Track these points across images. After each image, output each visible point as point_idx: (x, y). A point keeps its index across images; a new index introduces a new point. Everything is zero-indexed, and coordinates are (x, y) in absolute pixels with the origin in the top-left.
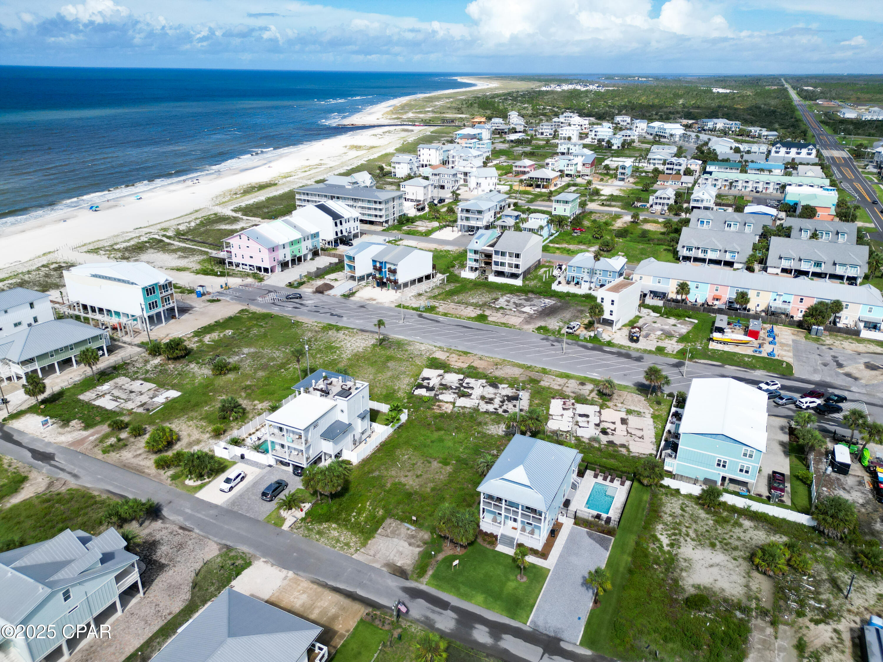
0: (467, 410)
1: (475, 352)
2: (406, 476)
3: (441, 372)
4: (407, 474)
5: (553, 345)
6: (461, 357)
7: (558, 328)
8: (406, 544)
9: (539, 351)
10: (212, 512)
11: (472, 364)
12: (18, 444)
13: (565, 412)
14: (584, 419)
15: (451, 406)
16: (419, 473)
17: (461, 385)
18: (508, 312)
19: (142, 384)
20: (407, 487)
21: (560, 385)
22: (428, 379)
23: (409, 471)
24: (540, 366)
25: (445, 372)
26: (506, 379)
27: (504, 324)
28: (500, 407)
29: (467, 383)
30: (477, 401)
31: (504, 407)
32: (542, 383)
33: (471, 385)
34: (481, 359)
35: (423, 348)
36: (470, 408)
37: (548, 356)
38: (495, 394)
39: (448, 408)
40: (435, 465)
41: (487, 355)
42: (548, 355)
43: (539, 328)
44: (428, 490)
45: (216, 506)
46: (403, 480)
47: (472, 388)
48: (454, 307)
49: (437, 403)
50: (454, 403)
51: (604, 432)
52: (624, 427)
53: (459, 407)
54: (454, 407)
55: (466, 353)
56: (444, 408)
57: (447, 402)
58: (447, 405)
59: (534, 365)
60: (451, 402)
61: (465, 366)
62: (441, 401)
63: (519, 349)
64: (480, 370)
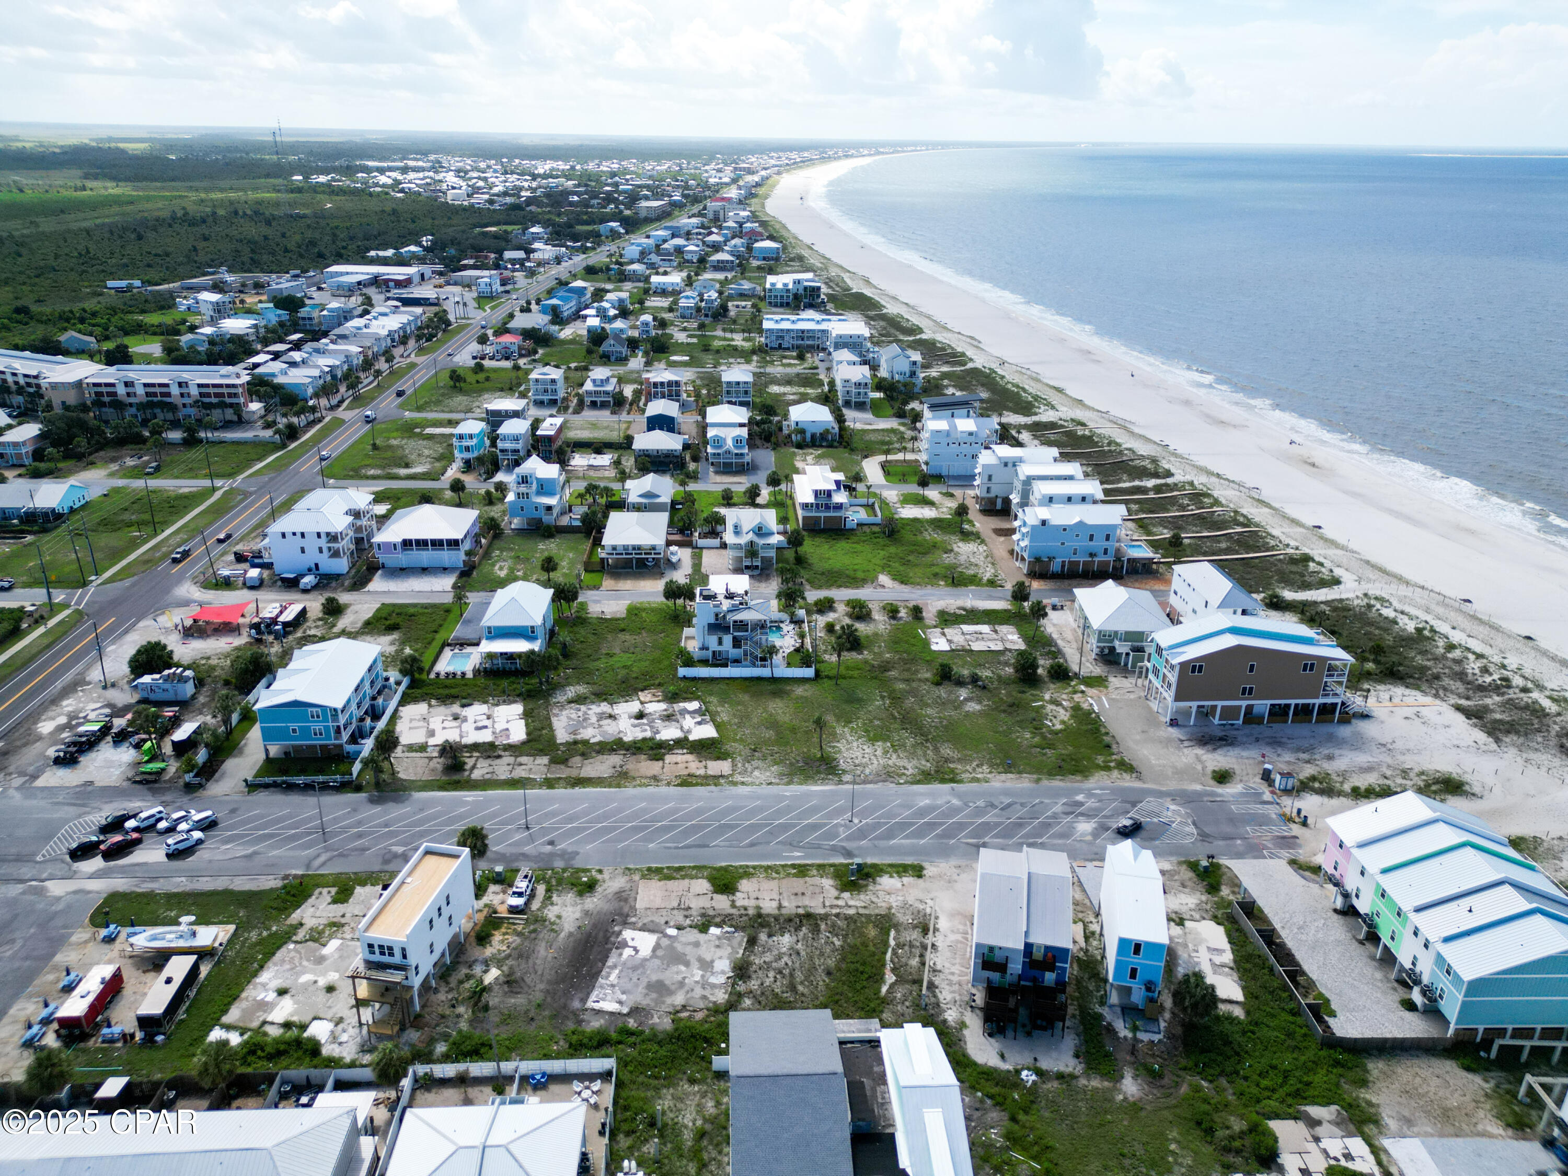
0: (621, 700)
1: (673, 790)
2: (634, 639)
3: (692, 737)
5: (551, 843)
7: (555, 898)
9: (570, 819)
11: (660, 763)
13: (505, 726)
14: (480, 724)
15: (642, 699)
17: (652, 727)
18: (679, 917)
21: (521, 764)
22: (699, 723)
24: (559, 792)
25: (686, 738)
26: (598, 752)
27: (669, 878)
28: (585, 713)
29: (645, 730)
30: (616, 712)
31: (580, 714)
33: (638, 729)
34: (655, 778)
35: (756, 773)
36: (619, 702)
37: (553, 814)
38: (600, 726)
39: (644, 696)
40: (616, 650)
41: (651, 789)
43: (591, 887)
47: (635, 726)
49: (660, 698)
50: (642, 703)
51: (456, 718)
52: (432, 726)
53: (632, 701)
54: (638, 699)
55: (685, 783)
56: (649, 695)
57: (650, 701)
58: (647, 699)
59: (570, 791)
60: (646, 703)
61: (669, 758)
62: (659, 701)
63: (606, 817)
64: (643, 757)
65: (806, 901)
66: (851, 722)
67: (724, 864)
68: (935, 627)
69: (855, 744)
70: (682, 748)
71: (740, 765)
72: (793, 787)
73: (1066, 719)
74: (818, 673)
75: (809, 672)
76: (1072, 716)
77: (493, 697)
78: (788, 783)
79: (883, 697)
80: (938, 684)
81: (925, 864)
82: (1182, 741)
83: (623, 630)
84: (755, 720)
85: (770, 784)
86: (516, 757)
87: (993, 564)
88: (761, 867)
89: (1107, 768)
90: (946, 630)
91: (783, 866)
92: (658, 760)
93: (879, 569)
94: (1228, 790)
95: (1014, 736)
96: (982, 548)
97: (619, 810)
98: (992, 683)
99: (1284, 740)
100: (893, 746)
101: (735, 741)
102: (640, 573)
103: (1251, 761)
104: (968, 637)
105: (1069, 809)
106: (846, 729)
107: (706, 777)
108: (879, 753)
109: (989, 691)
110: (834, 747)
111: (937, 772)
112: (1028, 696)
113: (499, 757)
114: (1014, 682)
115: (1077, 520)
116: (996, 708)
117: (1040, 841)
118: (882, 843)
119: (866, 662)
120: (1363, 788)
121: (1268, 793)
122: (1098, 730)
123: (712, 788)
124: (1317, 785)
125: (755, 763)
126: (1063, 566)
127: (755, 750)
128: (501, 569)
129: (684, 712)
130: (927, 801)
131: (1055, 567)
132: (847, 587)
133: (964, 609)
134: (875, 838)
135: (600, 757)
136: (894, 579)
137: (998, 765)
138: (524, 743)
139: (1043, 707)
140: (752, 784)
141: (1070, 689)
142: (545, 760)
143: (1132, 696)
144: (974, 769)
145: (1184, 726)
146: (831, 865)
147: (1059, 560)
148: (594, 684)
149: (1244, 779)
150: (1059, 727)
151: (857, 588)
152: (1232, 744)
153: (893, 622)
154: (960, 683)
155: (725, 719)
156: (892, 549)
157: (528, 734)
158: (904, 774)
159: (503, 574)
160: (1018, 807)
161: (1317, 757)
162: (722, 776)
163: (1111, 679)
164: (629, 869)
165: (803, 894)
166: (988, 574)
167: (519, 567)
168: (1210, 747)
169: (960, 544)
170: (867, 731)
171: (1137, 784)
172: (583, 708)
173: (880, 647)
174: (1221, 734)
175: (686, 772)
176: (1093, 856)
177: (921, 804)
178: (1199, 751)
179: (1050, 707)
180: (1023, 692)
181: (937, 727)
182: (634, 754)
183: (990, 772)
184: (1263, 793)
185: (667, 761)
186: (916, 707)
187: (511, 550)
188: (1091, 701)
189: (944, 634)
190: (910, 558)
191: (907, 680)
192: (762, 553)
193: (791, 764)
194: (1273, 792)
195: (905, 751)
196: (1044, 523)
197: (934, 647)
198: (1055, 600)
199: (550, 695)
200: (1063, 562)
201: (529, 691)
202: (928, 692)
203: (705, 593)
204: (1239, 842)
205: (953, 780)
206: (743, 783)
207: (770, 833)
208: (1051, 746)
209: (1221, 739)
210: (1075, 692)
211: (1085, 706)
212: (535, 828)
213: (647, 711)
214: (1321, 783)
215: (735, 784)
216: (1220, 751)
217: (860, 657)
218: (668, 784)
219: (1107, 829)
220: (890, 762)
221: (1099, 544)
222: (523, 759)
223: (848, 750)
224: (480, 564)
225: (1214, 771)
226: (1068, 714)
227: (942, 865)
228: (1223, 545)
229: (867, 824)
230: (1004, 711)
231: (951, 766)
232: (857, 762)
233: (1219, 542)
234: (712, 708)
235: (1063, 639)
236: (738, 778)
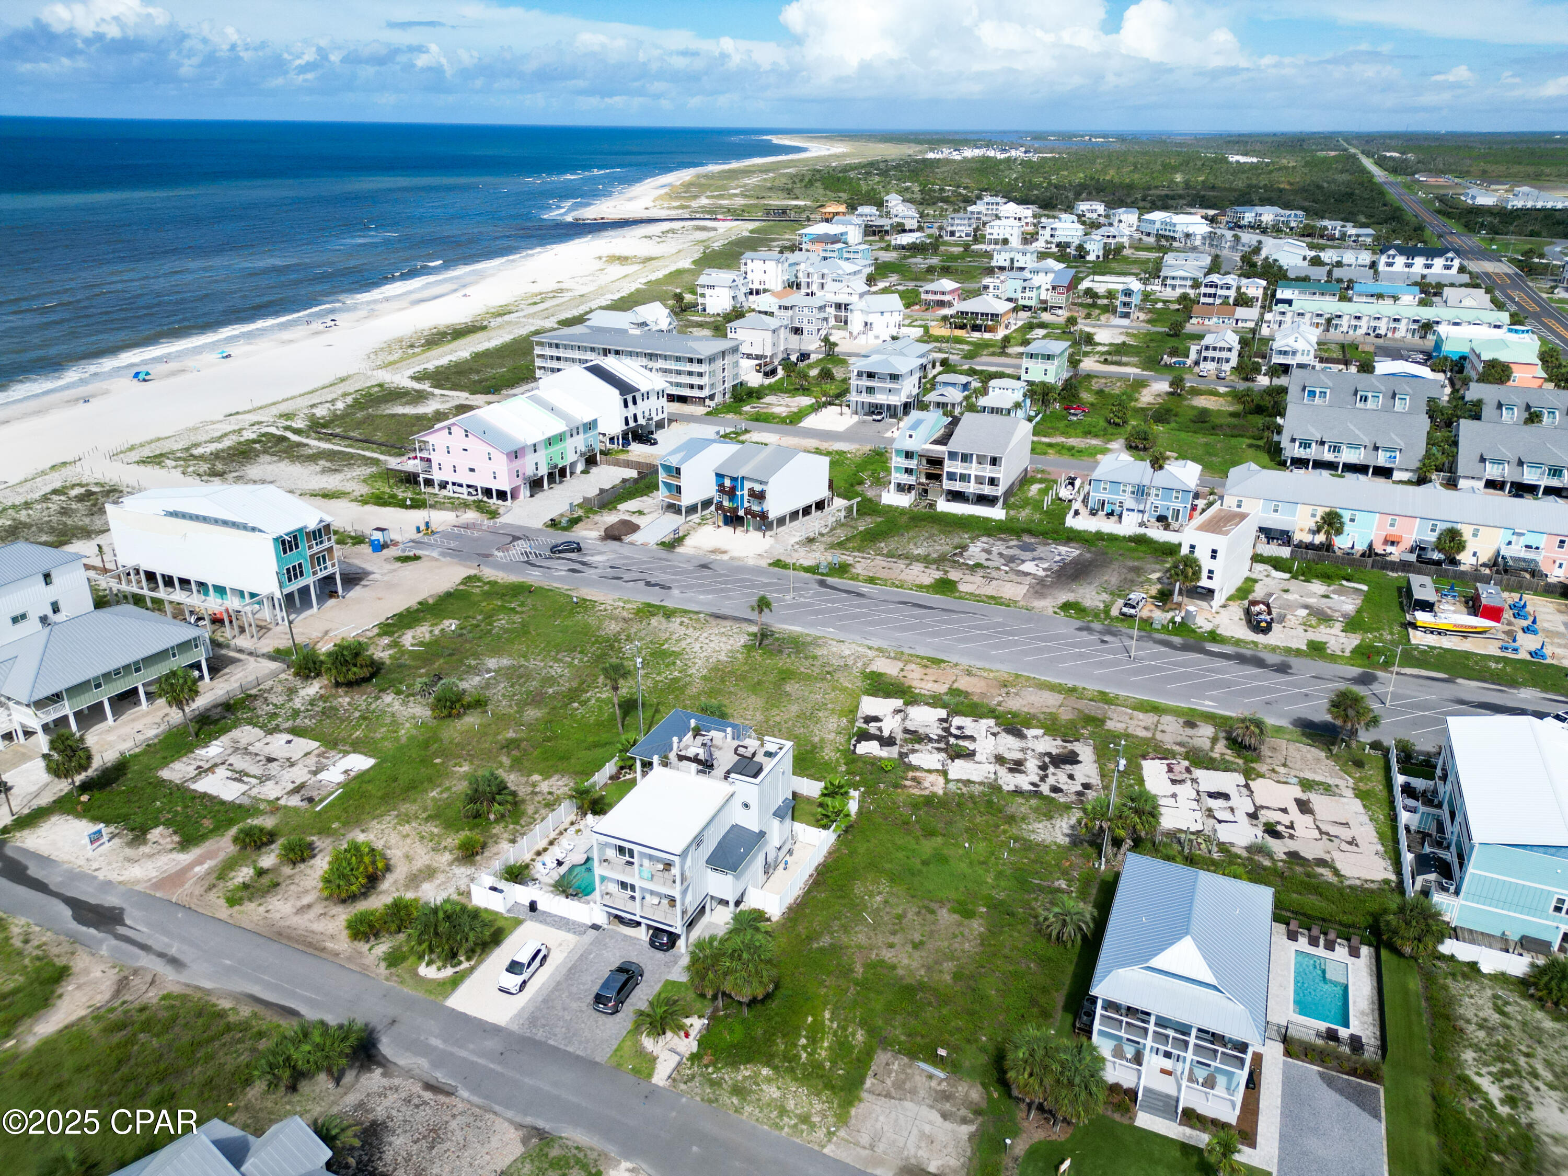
0: (977, 789)
1: (954, 659)
2: (891, 946)
3: (898, 703)
4: (892, 939)
5: (1103, 642)
6: (928, 671)
7: (1102, 606)
8: (935, 1116)
9: (1081, 656)
10: (491, 1044)
11: (955, 686)
12: (40, 886)
13: (1177, 788)
14: (1221, 803)
15: (941, 780)
16: (917, 937)
17: (946, 730)
18: (994, 574)
19: (289, 742)
20: (900, 972)
21: (1146, 728)
22: (876, 719)
23: (894, 933)
24: (1093, 686)
25: (907, 704)
26: (1034, 717)
27: (992, 597)
28: (1043, 779)
29: (959, 728)
30: (992, 768)
31: (1051, 780)
32: (1110, 725)
33: (967, 732)
34: (969, 673)
35: (847, 652)
36: (981, 783)
37: (1101, 665)
38: (1023, 750)
39: (935, 785)
40: (945, 917)
41: (979, 664)
42: (1101, 662)
44: (947, 978)
45: (495, 1030)
46: (888, 955)
47: (972, 738)
48: (885, 564)
49: (911, 774)
50: (944, 773)
51: (1271, 831)
52: (1308, 819)
53: (958, 781)
54: (947, 781)
55: (937, 662)
56: (927, 784)
57: (930, 771)
58: (932, 777)
59: (1080, 684)
60: (937, 771)
61: (943, 689)
62: (917, 768)
63: (1041, 650)
64: (975, 698)
67: (939, 595)
71: (861, 664)
72: (819, 635)
78: (819, 639)
85: (842, 641)
86: (1152, 740)
88: (906, 588)
91: (886, 585)
92: (958, 690)
101: (844, 689)
107: (909, 661)
110: (731, 659)
113: (1180, 744)
123: (909, 650)
125: (838, 664)
127: (829, 675)
129: (887, 743)
130: (703, 598)
135: (1032, 712)
138: (1145, 756)
140: (861, 645)
142: (1112, 724)
146: (844, 578)
148: (1015, 838)
155: (833, 722)
157: (1139, 767)
162: (890, 658)
164: (1028, 610)
165: (885, 568)
182: (986, 702)
185: (947, 685)
206: (871, 648)
213: (941, 757)
215: (881, 650)
218: (957, 663)
223: (719, 652)
234: (841, 739)
236: (873, 652)
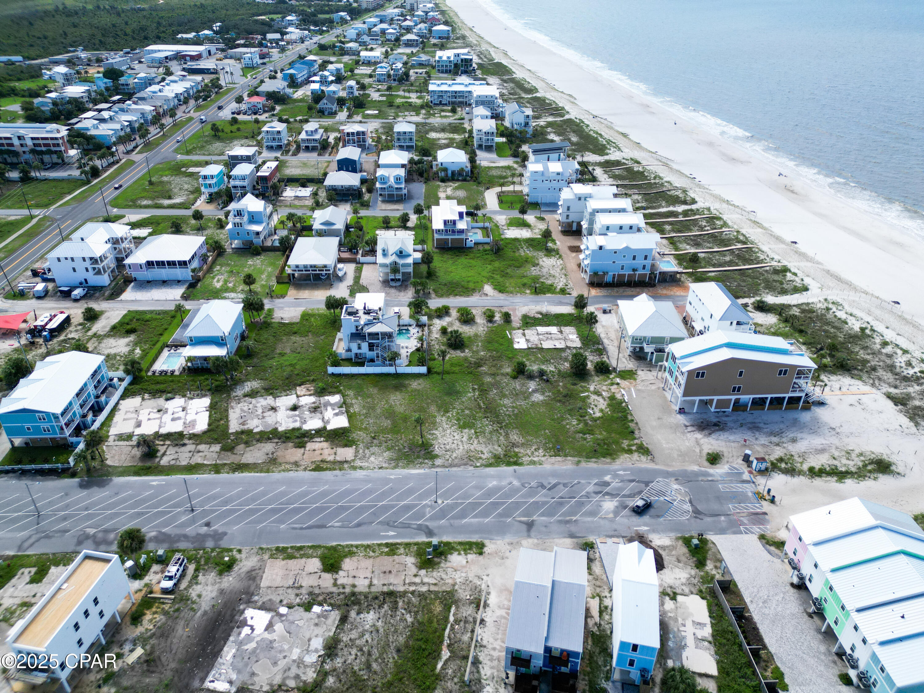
0: (283, 393)
1: (308, 474)
3: (329, 427)
4: (303, 342)
5: (208, 524)
9: (226, 503)
11: (303, 449)
13: (194, 417)
14: (176, 416)
15: (299, 393)
16: (295, 344)
17: (301, 418)
18: (291, 597)
19: (555, 346)
20: (298, 336)
21: (199, 452)
22: (336, 414)
24: (223, 476)
25: (324, 428)
26: (258, 441)
27: (291, 557)
28: (255, 406)
29: (296, 421)
30: (278, 404)
31: (251, 406)
33: (291, 419)
34: (296, 464)
35: (372, 459)
36: (282, 396)
37: (214, 497)
38: (263, 417)
39: (301, 390)
41: (291, 474)
43: (229, 567)
46: (303, 338)
47: (288, 417)
49: (312, 392)
50: (298, 396)
53: (291, 394)
54: (296, 393)
55: (318, 468)
56: (304, 389)
57: (304, 395)
58: (302, 393)
59: (231, 476)
60: (301, 396)
61: (309, 446)
62: (310, 395)
63: (253, 499)
64: (291, 444)
65: (392, 579)
66: (448, 412)
67: (334, 544)
68: (519, 329)
69: (448, 431)
70: (321, 437)
71: (361, 451)
72: (398, 471)
73: (603, 408)
74: (429, 371)
75: (423, 370)
76: (609, 405)
77: (191, 391)
78: (396, 467)
79: (474, 390)
80: (515, 378)
81: (487, 542)
82: (686, 426)
83: (295, 333)
84: (379, 411)
85: (381, 468)
86: (197, 445)
87: (566, 275)
88: (362, 546)
89: (630, 452)
90: (526, 331)
91: (379, 545)
92: (300, 447)
93: (485, 280)
94: (718, 471)
95: (564, 423)
96: (560, 262)
97: (264, 494)
98: (553, 376)
99: (761, 425)
100: (476, 433)
101: (360, 429)
102: (316, 284)
103: (736, 445)
104: (541, 337)
105: (599, 489)
106: (444, 418)
107: (334, 462)
108: (465, 439)
109: (551, 384)
110: (433, 434)
111: (505, 455)
112: (578, 387)
113: (184, 445)
114: (569, 376)
115: (624, 245)
116: (554, 398)
117: (574, 518)
118: (457, 522)
119: (466, 359)
120: (817, 467)
121: (747, 473)
122: (626, 417)
123: (337, 472)
124: (783, 465)
125: (374, 449)
126: (614, 278)
127: (374, 438)
128: (218, 281)
129: (327, 404)
130: (495, 483)
131: (608, 278)
132: (461, 295)
133: (541, 313)
134: (453, 518)
135: (259, 445)
136: (495, 289)
137: (550, 449)
138: (205, 433)
139: (588, 397)
140: (368, 468)
141: (609, 381)
142: (217, 448)
143: (653, 387)
144: (533, 453)
145: (688, 413)
146: (416, 544)
147: (611, 274)
148: (266, 379)
149: (730, 460)
150: (598, 415)
151: (468, 296)
152: (722, 429)
153: (490, 325)
154: (531, 377)
155: (357, 410)
156: (497, 264)
157: (209, 425)
158: (480, 458)
159: (218, 285)
160: (561, 486)
161: (784, 440)
162: (346, 462)
163: (640, 372)
164: (261, 549)
165: (390, 572)
166: (560, 285)
167: (231, 279)
168: (706, 432)
169: (545, 259)
170: (458, 420)
171: (651, 466)
172: (254, 401)
173: (477, 346)
174: (715, 420)
175: (319, 458)
176: (612, 533)
177: (490, 485)
178: (698, 435)
179: (593, 397)
180: (575, 384)
181: (510, 416)
182: (284, 442)
183: (544, 456)
184: (743, 473)
185: (307, 449)
186: (497, 398)
187: (228, 265)
188: (623, 392)
189: (524, 335)
190: (508, 271)
191: (493, 375)
192: (402, 270)
193: (399, 450)
194: (750, 472)
195: (485, 437)
196: (601, 248)
197: (516, 346)
198: (605, 306)
199: (232, 390)
200: (614, 275)
201: (217, 387)
202: (507, 385)
203: (350, 310)
204: (723, 518)
205: (516, 463)
206: (361, 468)
207: (374, 513)
208: (591, 432)
209: (715, 425)
210: (612, 384)
211: (618, 396)
212: (199, 510)
213: (301, 403)
214: (786, 463)
215: (354, 468)
216: (713, 436)
217: (462, 355)
218: (305, 469)
219: (625, 507)
220: (472, 448)
221: (640, 262)
222: (202, 447)
223: (442, 436)
224: (204, 277)
225: (708, 454)
226: (605, 403)
227: (499, 542)
228: (728, 258)
229: (447, 505)
230: (560, 401)
231: (516, 450)
232: (448, 447)
233: (725, 256)
234: (349, 401)
235: (608, 338)
236: (358, 463)
